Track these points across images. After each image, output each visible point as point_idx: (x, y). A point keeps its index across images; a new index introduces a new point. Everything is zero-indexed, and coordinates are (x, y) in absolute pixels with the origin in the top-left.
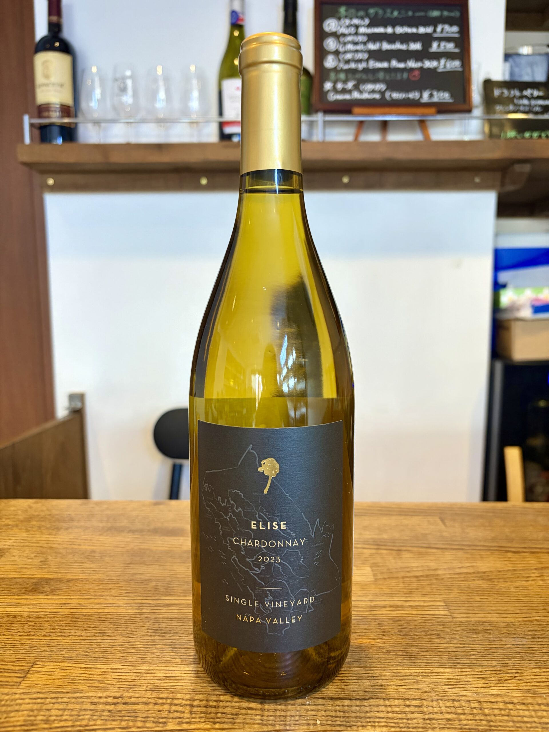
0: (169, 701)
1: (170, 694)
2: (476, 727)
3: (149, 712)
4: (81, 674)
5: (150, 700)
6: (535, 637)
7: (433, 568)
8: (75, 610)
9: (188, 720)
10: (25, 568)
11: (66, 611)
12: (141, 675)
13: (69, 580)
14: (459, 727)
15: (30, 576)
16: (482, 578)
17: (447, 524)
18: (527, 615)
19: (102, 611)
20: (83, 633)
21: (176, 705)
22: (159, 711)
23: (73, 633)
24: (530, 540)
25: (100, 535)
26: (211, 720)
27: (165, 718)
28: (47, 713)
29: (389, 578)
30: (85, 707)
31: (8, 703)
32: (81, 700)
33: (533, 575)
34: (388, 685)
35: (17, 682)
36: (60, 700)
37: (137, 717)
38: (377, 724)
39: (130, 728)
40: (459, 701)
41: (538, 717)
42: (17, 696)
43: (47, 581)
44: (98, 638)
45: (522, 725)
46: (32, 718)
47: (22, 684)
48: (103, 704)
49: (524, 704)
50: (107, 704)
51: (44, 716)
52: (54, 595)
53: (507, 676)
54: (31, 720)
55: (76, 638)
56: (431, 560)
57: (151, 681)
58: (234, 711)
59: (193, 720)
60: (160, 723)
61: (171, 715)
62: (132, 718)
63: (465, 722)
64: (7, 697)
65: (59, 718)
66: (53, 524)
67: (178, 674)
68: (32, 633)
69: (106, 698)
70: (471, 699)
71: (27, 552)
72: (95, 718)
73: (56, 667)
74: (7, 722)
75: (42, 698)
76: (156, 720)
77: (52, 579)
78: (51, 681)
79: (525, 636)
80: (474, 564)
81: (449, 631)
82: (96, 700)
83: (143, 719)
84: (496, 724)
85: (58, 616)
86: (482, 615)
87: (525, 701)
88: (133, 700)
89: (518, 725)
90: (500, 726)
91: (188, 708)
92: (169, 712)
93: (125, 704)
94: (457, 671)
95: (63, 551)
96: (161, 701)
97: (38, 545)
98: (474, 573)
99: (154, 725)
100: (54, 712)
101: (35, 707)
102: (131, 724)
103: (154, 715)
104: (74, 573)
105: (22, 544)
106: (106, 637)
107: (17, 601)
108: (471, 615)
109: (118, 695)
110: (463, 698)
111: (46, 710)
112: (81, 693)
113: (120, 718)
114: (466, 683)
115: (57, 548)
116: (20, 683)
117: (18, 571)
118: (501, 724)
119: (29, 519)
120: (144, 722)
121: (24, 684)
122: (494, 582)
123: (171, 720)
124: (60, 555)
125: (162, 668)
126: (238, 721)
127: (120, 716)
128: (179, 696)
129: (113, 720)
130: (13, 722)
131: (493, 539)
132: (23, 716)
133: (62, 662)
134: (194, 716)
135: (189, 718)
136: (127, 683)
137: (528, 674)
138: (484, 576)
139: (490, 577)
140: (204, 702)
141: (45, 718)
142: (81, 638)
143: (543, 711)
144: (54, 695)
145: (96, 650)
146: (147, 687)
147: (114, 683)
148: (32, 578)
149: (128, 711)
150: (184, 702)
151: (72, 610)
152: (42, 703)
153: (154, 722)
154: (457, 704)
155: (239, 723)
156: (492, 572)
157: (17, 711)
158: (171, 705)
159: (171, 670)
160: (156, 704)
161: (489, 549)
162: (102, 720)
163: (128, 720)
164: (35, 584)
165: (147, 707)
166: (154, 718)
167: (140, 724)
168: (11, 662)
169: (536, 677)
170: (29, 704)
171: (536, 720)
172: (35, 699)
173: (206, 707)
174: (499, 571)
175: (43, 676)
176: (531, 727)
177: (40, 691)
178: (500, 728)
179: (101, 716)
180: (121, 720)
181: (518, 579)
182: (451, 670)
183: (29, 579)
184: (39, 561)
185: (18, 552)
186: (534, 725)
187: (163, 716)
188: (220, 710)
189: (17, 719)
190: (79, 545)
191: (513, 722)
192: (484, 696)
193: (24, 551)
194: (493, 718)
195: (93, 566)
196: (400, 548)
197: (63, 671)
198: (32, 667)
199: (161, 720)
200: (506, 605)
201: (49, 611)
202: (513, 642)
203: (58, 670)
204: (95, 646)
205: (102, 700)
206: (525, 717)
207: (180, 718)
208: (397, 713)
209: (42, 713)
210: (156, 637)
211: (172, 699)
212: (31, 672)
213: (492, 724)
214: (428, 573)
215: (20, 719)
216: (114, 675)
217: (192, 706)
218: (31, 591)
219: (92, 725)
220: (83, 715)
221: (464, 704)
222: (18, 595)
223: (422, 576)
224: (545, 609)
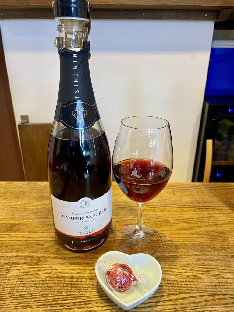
0: (63, 282)
1: (63, 279)
2: (175, 292)
3: (56, 287)
4: (30, 270)
5: (56, 282)
6: (202, 251)
7: (167, 217)
8: (27, 240)
9: (70, 291)
10: (6, 218)
11: (23, 240)
12: (53, 270)
13: (24, 225)
14: (168, 292)
15: (8, 223)
16: (185, 222)
17: (175, 194)
18: (200, 240)
19: (36, 240)
20: (30, 251)
21: (65, 284)
22: (60, 287)
23: (26, 251)
24: (207, 202)
25: (36, 201)
26: (79, 290)
27: (62, 289)
28: (18, 288)
29: (149, 222)
30: (32, 285)
31: (3, 284)
32: (30, 282)
33: (205, 220)
35: (5, 275)
36: (22, 283)
37: (51, 289)
39: (49, 294)
40: (170, 280)
41: (197, 288)
42: (6, 281)
43: (15, 225)
44: (36, 253)
45: (191, 291)
46: (12, 291)
47: (7, 276)
48: (38, 284)
49: (193, 282)
50: (40, 284)
51: (17, 290)
52: (18, 232)
53: (188, 269)
54: (12, 292)
55: (27, 253)
56: (166, 213)
57: (56, 273)
58: (87, 286)
59: (72, 290)
60: (60, 292)
61: (64, 288)
62: (49, 290)
63: (171, 290)
64: (2, 282)
65: (22, 291)
66: (16, 195)
67: (67, 269)
68: (10, 251)
69: (39, 281)
70: (174, 280)
71: (6, 210)
72: (35, 290)
73: (20, 267)
74: (3, 292)
75: (15, 282)
76: (58, 291)
77: (17, 224)
78: (18, 274)
79: (198, 250)
80: (183, 215)
81: (170, 248)
82: (36, 282)
83: (53, 291)
84: (182, 291)
85: (20, 243)
86: (183, 240)
87: (194, 281)
88: (50, 282)
89: (190, 292)
90: (183, 292)
91: (70, 285)
92: (63, 287)
93: (47, 284)
94: (170, 266)
95: (21, 210)
96: (60, 282)
97: (10, 206)
98: (182, 219)
99: (57, 293)
100: (20, 288)
101: (13, 286)
102: (49, 292)
103: (57, 289)
104: (26, 221)
105: (4, 206)
106: (39, 253)
107: (3, 235)
108: (179, 240)
109: (44, 280)
110: (171, 279)
111: (18, 287)
112: (30, 279)
113: (45, 290)
114: (173, 272)
115: (18, 208)
116: (7, 275)
117: (3, 220)
118: (184, 291)
119: (6, 193)
120: (54, 292)
121: (8, 276)
122: (189, 224)
123: (64, 291)
124: (19, 212)
125: (61, 267)
126: (88, 290)
127: (45, 289)
128: (67, 280)
129: (42, 291)
130: (5, 292)
131: (192, 202)
132: (9, 290)
133: (22, 265)
134: (72, 288)
135: (70, 290)
136: (47, 274)
137: (197, 268)
138: (186, 221)
139: (189, 222)
140: (76, 282)
141: (17, 291)
142: (29, 253)
143: (200, 285)
144: (20, 280)
145: (35, 259)
146: (55, 276)
147: (42, 274)
148: (9, 224)
149: (48, 287)
150: (69, 282)
151: (25, 240)
152: (15, 284)
153: (57, 292)
154: (169, 282)
155: (89, 291)
156: (189, 219)
157: (6, 287)
158: (64, 284)
159: (64, 268)
160: (58, 283)
161: (190, 207)
162: (38, 291)
163: (48, 291)
164: (10, 227)
165: (55, 285)
166: (57, 290)
167: (52, 293)
168: (3, 265)
169: (199, 270)
170: (11, 284)
171: (197, 289)
172: (13, 282)
173: (77, 284)
174: (192, 219)
175: (15, 272)
176: (194, 292)
177: (14, 278)
178: (183, 293)
179: (38, 289)
180: (45, 291)
181: (199, 222)
182: (168, 266)
183: (7, 224)
184: (11, 214)
185: (2, 210)
186: (196, 291)
187: (61, 289)
188: (82, 286)
189: (7, 291)
190: (27, 206)
191: (188, 290)
192: (179, 278)
193: (5, 209)
194: (181, 288)
195: (33, 217)
196: (155, 207)
197: (22, 269)
198: (11, 267)
199: (60, 291)
200: (193, 235)
201: (16, 240)
202: (193, 253)
203: (21, 269)
204: (35, 257)
205: (38, 282)
206: (193, 288)
207: (67, 290)
209: (16, 288)
210: (58, 252)
211: (64, 281)
212: (11, 270)
213: (180, 291)
214: (165, 219)
215: (8, 291)
216: (43, 271)
217: (71, 284)
218: (8, 230)
219: (34, 294)
220: (31, 289)
221: (171, 282)
222: (3, 232)
223: (162, 221)
224: (207, 237)
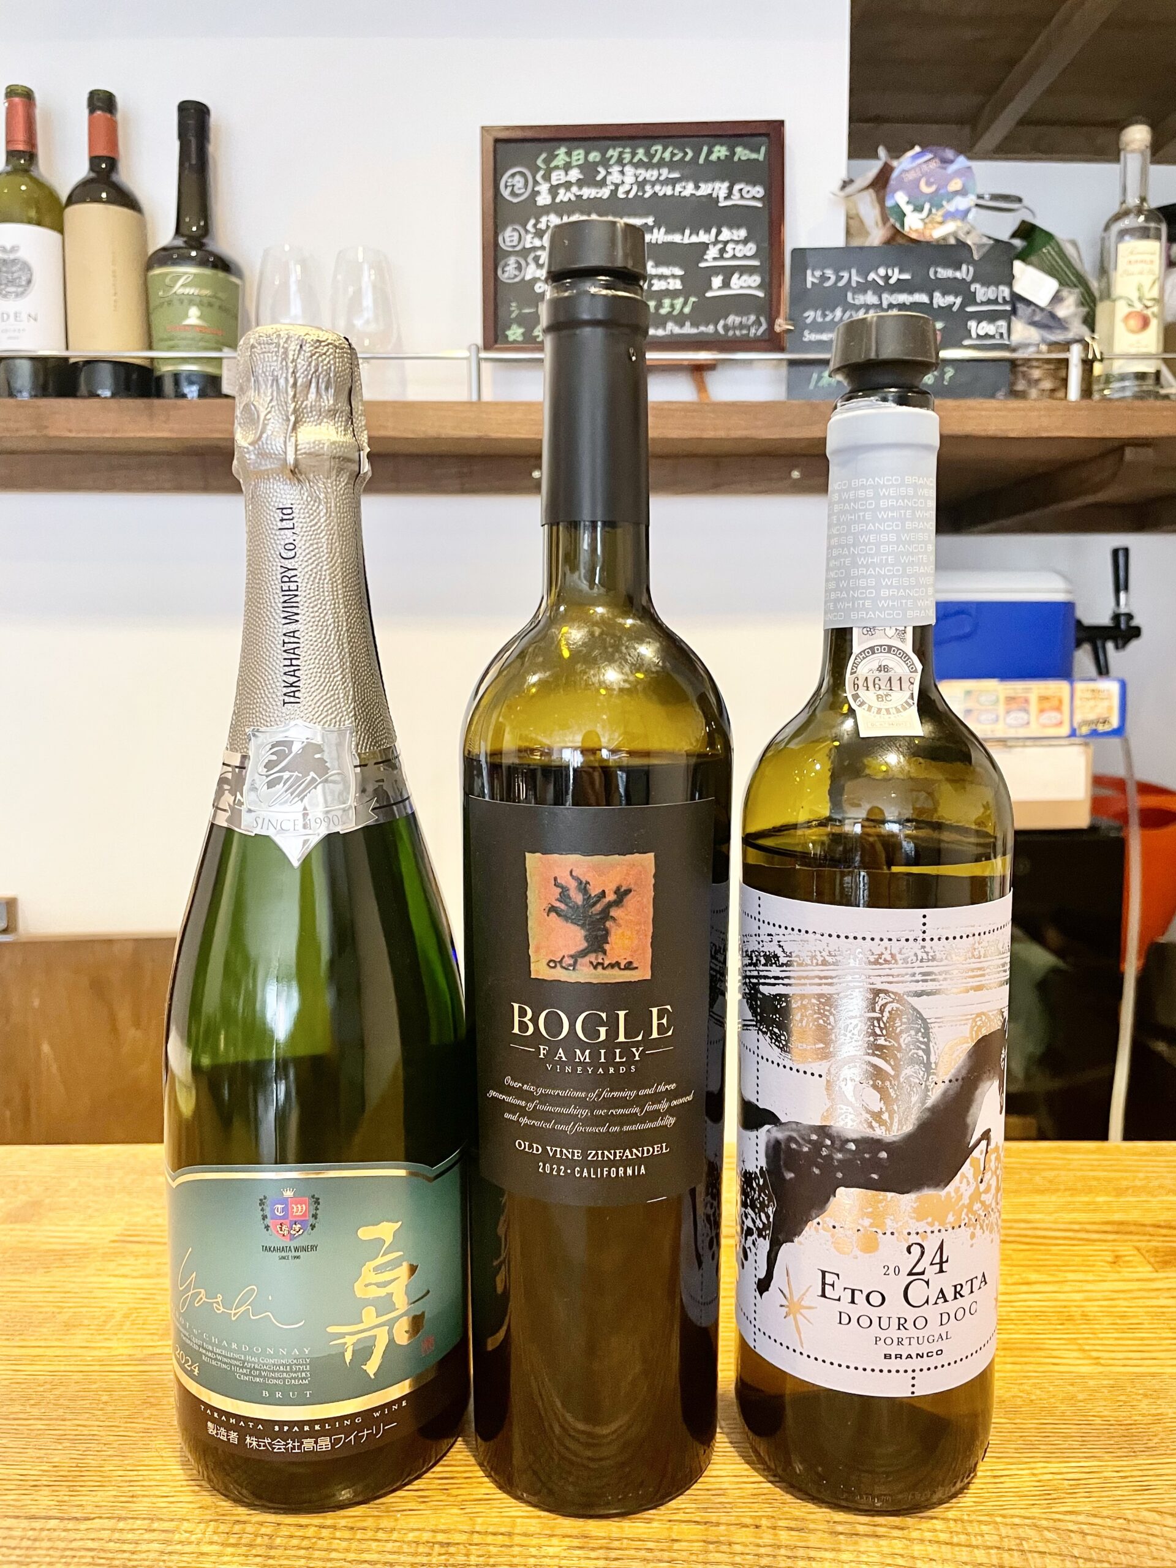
34: (144, 1496)
38: (76, 1560)
49: (352, 1528)
208: (124, 1542)
